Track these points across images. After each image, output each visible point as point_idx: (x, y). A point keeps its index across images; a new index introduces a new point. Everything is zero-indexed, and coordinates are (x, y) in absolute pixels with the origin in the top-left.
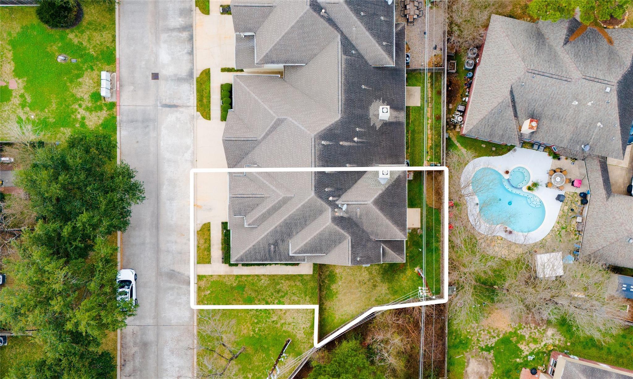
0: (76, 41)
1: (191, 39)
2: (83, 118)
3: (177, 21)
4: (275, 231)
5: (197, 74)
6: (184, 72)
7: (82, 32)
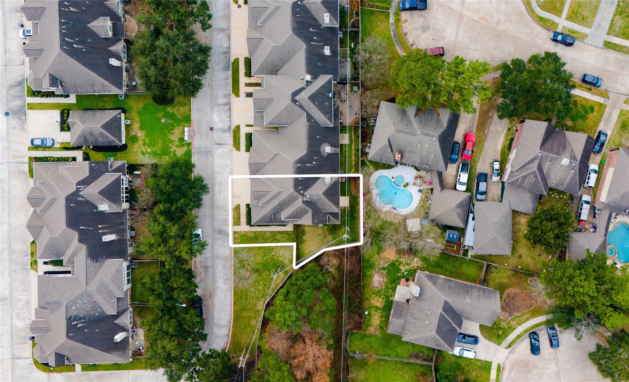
0: (171, 111)
1: (230, 109)
2: (175, 151)
3: (222, 101)
4: (274, 208)
5: (233, 128)
6: (226, 127)
7: (174, 107)
